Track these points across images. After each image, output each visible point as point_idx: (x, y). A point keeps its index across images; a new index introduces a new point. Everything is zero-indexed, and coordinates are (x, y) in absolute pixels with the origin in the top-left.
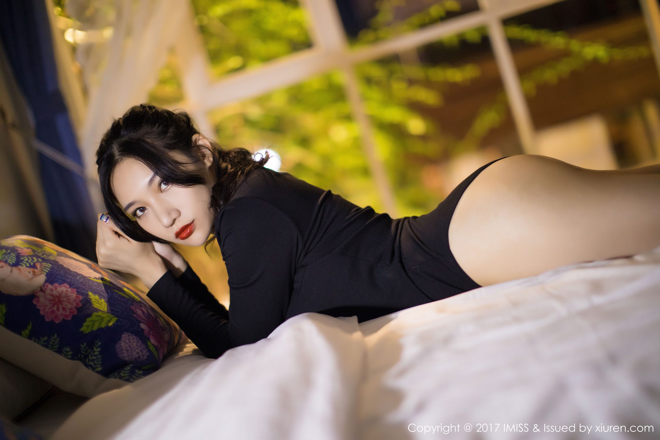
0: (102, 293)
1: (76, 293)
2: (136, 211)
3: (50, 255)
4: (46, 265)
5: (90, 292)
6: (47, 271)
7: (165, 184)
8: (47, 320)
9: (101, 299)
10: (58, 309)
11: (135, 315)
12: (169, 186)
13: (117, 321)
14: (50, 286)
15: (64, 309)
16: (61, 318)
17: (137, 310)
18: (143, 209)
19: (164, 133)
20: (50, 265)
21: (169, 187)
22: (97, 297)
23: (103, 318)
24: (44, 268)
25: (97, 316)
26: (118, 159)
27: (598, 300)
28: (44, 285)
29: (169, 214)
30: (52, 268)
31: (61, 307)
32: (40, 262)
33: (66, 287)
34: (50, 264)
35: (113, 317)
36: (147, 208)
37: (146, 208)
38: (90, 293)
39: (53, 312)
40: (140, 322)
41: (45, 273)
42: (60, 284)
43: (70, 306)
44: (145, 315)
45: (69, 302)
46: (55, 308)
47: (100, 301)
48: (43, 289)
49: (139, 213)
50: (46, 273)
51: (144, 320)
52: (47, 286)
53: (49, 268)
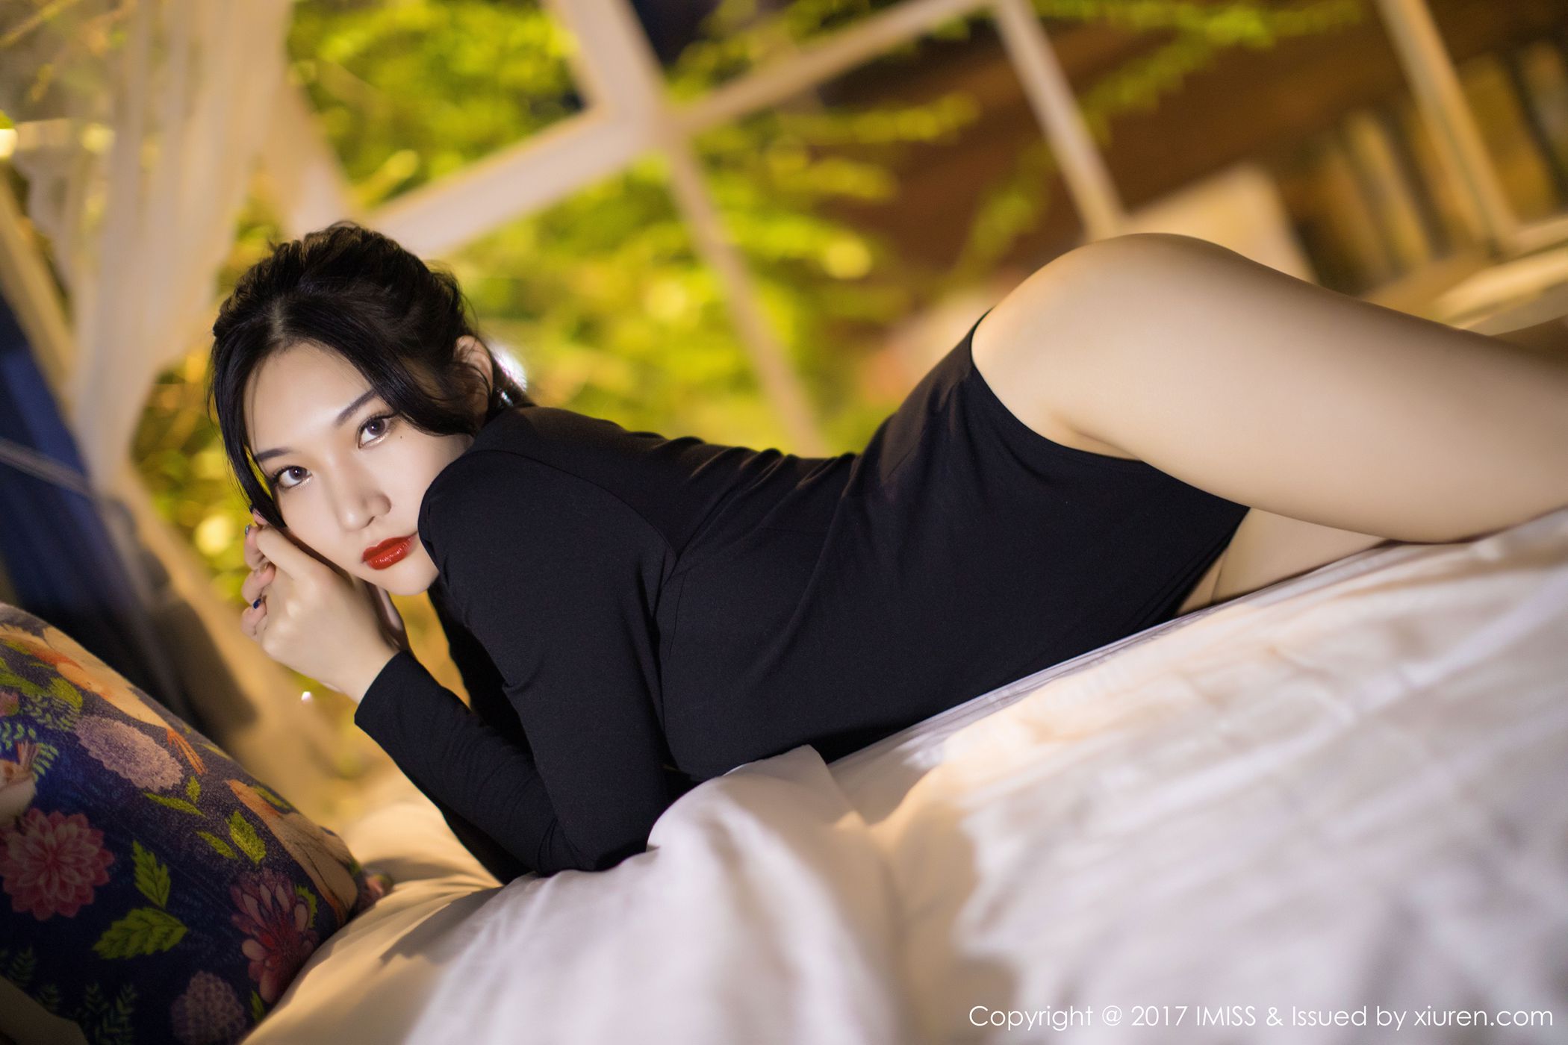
0: (165, 847)
1: (101, 843)
2: (283, 471)
3: (61, 714)
4: (44, 749)
5: (138, 840)
6: (41, 770)
7: (372, 432)
8: (16, 909)
9: (159, 866)
10: (49, 882)
11: (235, 918)
12: (382, 439)
13: (186, 938)
14: (41, 818)
15: (63, 885)
16: (52, 909)
17: (246, 897)
18: (299, 472)
19: (399, 309)
20: (55, 751)
21: (379, 441)
22: (152, 859)
23: (153, 926)
24: (38, 760)
25: (141, 919)
26: (279, 341)
28: (25, 814)
29: (364, 502)
30: (56, 763)
31: (56, 879)
32: (32, 741)
33: (79, 824)
34: (55, 745)
35: (178, 926)
36: (311, 475)
37: (308, 473)
38: (137, 848)
39: (35, 889)
40: (246, 937)
41: (36, 777)
42: (66, 814)
43: (79, 880)
44: (263, 911)
45: (79, 870)
46: (41, 881)
47: (156, 870)
48: (23, 823)
49: (287, 478)
50: (40, 776)
51: (258, 927)
52: (33, 817)
53: (49, 761)
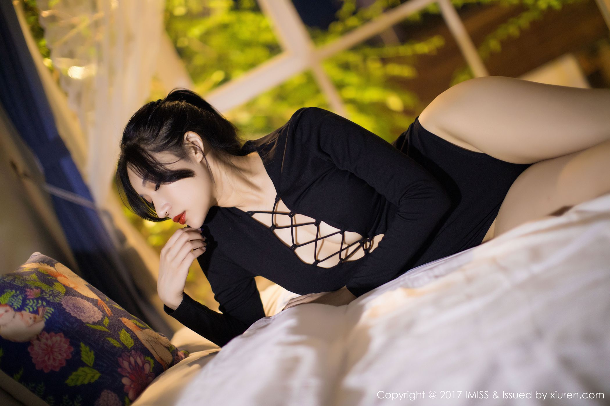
0: (93, 344)
1: (69, 343)
3: (56, 296)
4: (48, 309)
5: (83, 342)
6: (47, 317)
8: (37, 368)
10: (49, 358)
11: (120, 370)
13: (100, 378)
14: (46, 335)
15: (54, 359)
16: (50, 368)
17: (124, 362)
20: (53, 310)
22: (88, 348)
23: (88, 374)
24: (46, 313)
25: (83, 371)
27: (537, 268)
28: (40, 334)
30: (53, 314)
31: (52, 357)
32: (44, 307)
33: (61, 337)
34: (53, 308)
35: (97, 373)
38: (82, 345)
39: (44, 361)
40: (123, 376)
41: (45, 320)
42: (56, 333)
43: (60, 357)
44: (131, 367)
45: (60, 354)
46: (46, 358)
48: (40, 337)
50: (47, 319)
51: (129, 373)
52: (43, 335)
53: (50, 314)
